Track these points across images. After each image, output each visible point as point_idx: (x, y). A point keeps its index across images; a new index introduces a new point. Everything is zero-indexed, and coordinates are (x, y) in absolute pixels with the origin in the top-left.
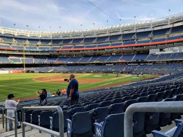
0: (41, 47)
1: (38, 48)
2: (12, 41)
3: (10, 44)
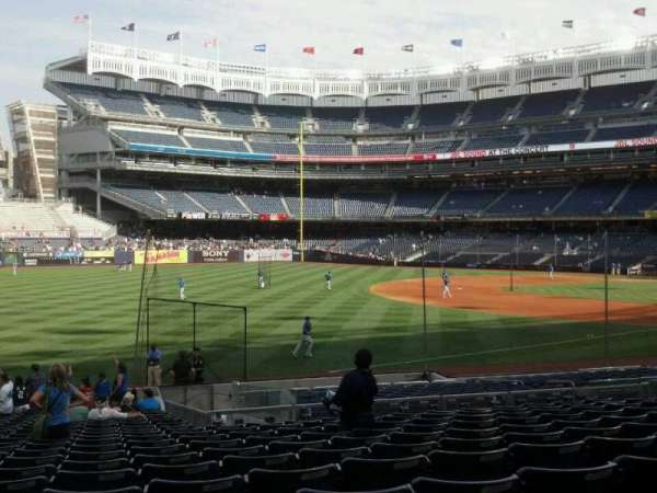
0: (368, 143)
1: (355, 149)
2: (252, 124)
3: (245, 134)
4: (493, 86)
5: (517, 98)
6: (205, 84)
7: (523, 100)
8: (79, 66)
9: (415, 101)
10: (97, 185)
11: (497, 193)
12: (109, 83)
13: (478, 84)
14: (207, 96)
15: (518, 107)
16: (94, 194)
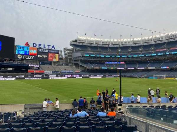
3: (106, 52)
4: (159, 41)
5: (165, 43)
6: (98, 43)
7: (167, 43)
8: (76, 41)
9: (142, 44)
10: (79, 62)
11: (162, 63)
12: (81, 44)
13: (156, 40)
14: (99, 46)
15: (165, 45)
16: (78, 64)
